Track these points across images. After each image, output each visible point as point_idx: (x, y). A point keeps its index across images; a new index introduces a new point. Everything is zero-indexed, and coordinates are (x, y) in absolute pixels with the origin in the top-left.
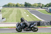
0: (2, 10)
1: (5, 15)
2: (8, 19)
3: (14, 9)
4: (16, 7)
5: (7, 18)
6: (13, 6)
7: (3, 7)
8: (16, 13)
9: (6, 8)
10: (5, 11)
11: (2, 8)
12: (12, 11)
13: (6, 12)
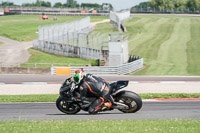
0: (129, 25)
1: (140, 46)
2: (153, 63)
3: (177, 20)
4: (187, 12)
5: (148, 57)
6: (176, 6)
7: (135, 10)
8: (186, 37)
9: (144, 18)
10: (140, 28)
11: (127, 14)
12: (169, 30)
13: (146, 31)
